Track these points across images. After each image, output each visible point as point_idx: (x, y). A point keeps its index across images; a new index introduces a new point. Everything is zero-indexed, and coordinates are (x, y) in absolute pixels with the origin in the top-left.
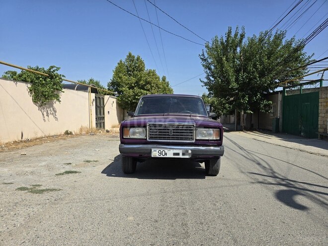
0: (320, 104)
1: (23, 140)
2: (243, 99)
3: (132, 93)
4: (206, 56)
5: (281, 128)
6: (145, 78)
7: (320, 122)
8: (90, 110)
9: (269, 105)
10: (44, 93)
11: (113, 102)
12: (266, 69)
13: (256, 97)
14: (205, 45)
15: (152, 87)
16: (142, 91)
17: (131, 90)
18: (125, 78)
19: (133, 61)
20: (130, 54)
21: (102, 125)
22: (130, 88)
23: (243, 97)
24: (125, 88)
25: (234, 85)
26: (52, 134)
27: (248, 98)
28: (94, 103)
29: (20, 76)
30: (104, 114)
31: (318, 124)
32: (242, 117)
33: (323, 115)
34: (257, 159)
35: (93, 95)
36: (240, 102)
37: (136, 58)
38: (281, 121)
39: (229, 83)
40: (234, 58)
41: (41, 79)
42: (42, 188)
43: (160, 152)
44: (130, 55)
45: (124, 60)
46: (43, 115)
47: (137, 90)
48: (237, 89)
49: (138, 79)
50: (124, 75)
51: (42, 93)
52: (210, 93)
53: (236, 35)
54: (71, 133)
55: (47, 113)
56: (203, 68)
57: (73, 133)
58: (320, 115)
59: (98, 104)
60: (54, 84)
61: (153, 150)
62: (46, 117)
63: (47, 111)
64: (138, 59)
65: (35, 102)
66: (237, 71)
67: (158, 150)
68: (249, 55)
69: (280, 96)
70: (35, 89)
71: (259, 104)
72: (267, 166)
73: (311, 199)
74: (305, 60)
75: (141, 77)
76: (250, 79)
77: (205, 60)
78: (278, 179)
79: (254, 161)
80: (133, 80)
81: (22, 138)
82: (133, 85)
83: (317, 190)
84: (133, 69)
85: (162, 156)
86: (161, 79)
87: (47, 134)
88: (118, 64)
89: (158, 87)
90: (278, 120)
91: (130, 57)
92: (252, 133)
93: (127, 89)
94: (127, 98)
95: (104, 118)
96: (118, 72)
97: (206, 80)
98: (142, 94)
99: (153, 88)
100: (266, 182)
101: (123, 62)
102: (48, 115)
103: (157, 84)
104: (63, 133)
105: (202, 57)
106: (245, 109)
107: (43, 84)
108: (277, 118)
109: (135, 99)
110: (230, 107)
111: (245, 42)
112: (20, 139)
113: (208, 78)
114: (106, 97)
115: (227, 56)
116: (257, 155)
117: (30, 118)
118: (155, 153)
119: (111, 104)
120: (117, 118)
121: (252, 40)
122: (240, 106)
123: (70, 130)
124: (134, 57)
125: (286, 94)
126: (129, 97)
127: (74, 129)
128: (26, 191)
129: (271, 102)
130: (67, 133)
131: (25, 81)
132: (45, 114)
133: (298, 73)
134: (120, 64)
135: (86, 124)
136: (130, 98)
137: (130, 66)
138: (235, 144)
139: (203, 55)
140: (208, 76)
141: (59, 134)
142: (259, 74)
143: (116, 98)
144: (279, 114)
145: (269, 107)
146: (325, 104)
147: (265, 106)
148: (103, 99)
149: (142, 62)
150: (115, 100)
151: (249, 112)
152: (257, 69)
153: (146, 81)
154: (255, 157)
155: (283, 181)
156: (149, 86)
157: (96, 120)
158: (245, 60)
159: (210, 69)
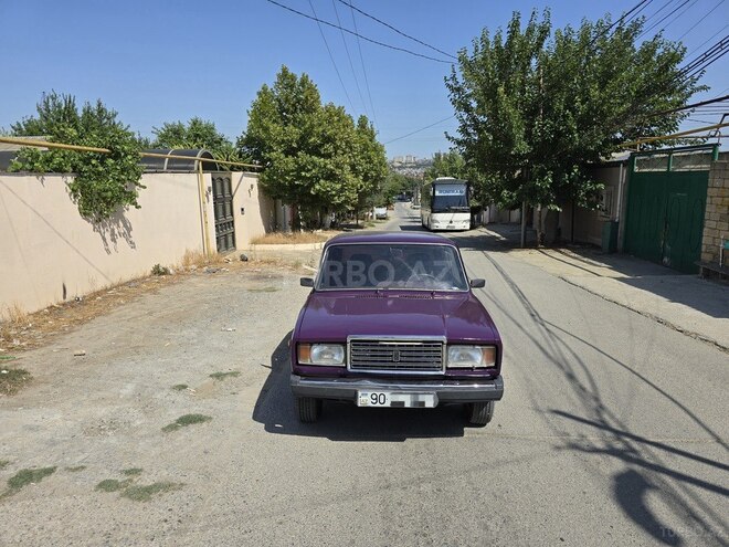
0: (708, 200)
1: (67, 300)
2: (542, 179)
3: (291, 166)
4: (461, 80)
5: (620, 243)
6: (321, 129)
7: (705, 240)
8: (203, 214)
9: (597, 193)
10: (104, 194)
11: (252, 186)
12: (596, 112)
13: (569, 174)
14: (458, 56)
15: (336, 148)
16: (314, 158)
17: (290, 158)
18: (275, 129)
19: (292, 87)
20: (285, 71)
21: (230, 239)
22: (287, 153)
23: (542, 174)
24: (277, 154)
25: (523, 147)
26: (127, 278)
27: (553, 177)
28: (211, 196)
29: (48, 160)
30: (232, 214)
31: (700, 243)
32: (536, 218)
33: (713, 225)
34: (569, 356)
35: (207, 178)
36: (535, 187)
37: (299, 80)
38: (621, 227)
39: (509, 142)
40: (523, 84)
41: (94, 162)
42: (146, 480)
43: (374, 397)
44: (285, 74)
45: (271, 86)
46: (104, 239)
47: (303, 157)
48: (528, 155)
49: (305, 131)
50: (275, 121)
51: (99, 194)
52: (468, 164)
53: (530, 31)
54: (166, 272)
55: (113, 234)
56: (453, 109)
57: (171, 271)
58: (707, 223)
59: (219, 193)
60: (123, 171)
61: (360, 394)
62: (111, 244)
63: (113, 230)
64: (303, 83)
65: (85, 214)
66: (530, 114)
67: (370, 394)
68: (557, 78)
69: (623, 173)
70: (83, 187)
71: (576, 189)
72: (587, 385)
73: (669, 503)
74: (685, 87)
75: (312, 126)
76: (559, 134)
77: (458, 90)
78: (608, 434)
79: (560, 366)
80: (294, 132)
81: (65, 298)
82: (295, 145)
83: (684, 471)
84: (293, 105)
85: (378, 405)
86: (356, 123)
87: (116, 281)
88: (259, 94)
89: (351, 148)
90: (615, 225)
91: (285, 78)
92: (557, 255)
93: (282, 156)
94: (282, 176)
95: (233, 222)
96: (259, 114)
97: (460, 137)
98: (315, 166)
99: (340, 152)
100: (584, 444)
101: (269, 90)
102: (114, 240)
103: (347, 142)
104: (148, 273)
105: (451, 82)
106: (545, 203)
107: (99, 173)
108: (613, 222)
109: (299, 177)
110: (511, 197)
111: (549, 45)
112: (61, 300)
113: (464, 130)
114: (236, 176)
115: (508, 81)
116: (567, 339)
117: (77, 251)
118: (365, 399)
119: (246, 190)
120: (260, 220)
121: (567, 40)
122: (533, 194)
123: (163, 265)
124: (293, 78)
125: (636, 169)
126: (287, 173)
127: (172, 261)
128: (117, 493)
129: (602, 186)
130: (158, 271)
131: (59, 170)
132: (108, 236)
133: (665, 119)
134: (264, 93)
135: (195, 245)
136: (289, 175)
137: (287, 100)
138: (522, 297)
139: (454, 78)
140: (465, 125)
141: (141, 275)
142: (578, 122)
143: (258, 177)
144: (618, 213)
145: (598, 197)
146: (719, 200)
147: (589, 193)
148: (229, 180)
149: (313, 90)
150: (254, 181)
151: (553, 207)
152: (574, 111)
153: (323, 136)
154: (562, 347)
155: (619, 439)
156: (329, 148)
157: (217, 230)
158: (549, 89)
159: (468, 109)
